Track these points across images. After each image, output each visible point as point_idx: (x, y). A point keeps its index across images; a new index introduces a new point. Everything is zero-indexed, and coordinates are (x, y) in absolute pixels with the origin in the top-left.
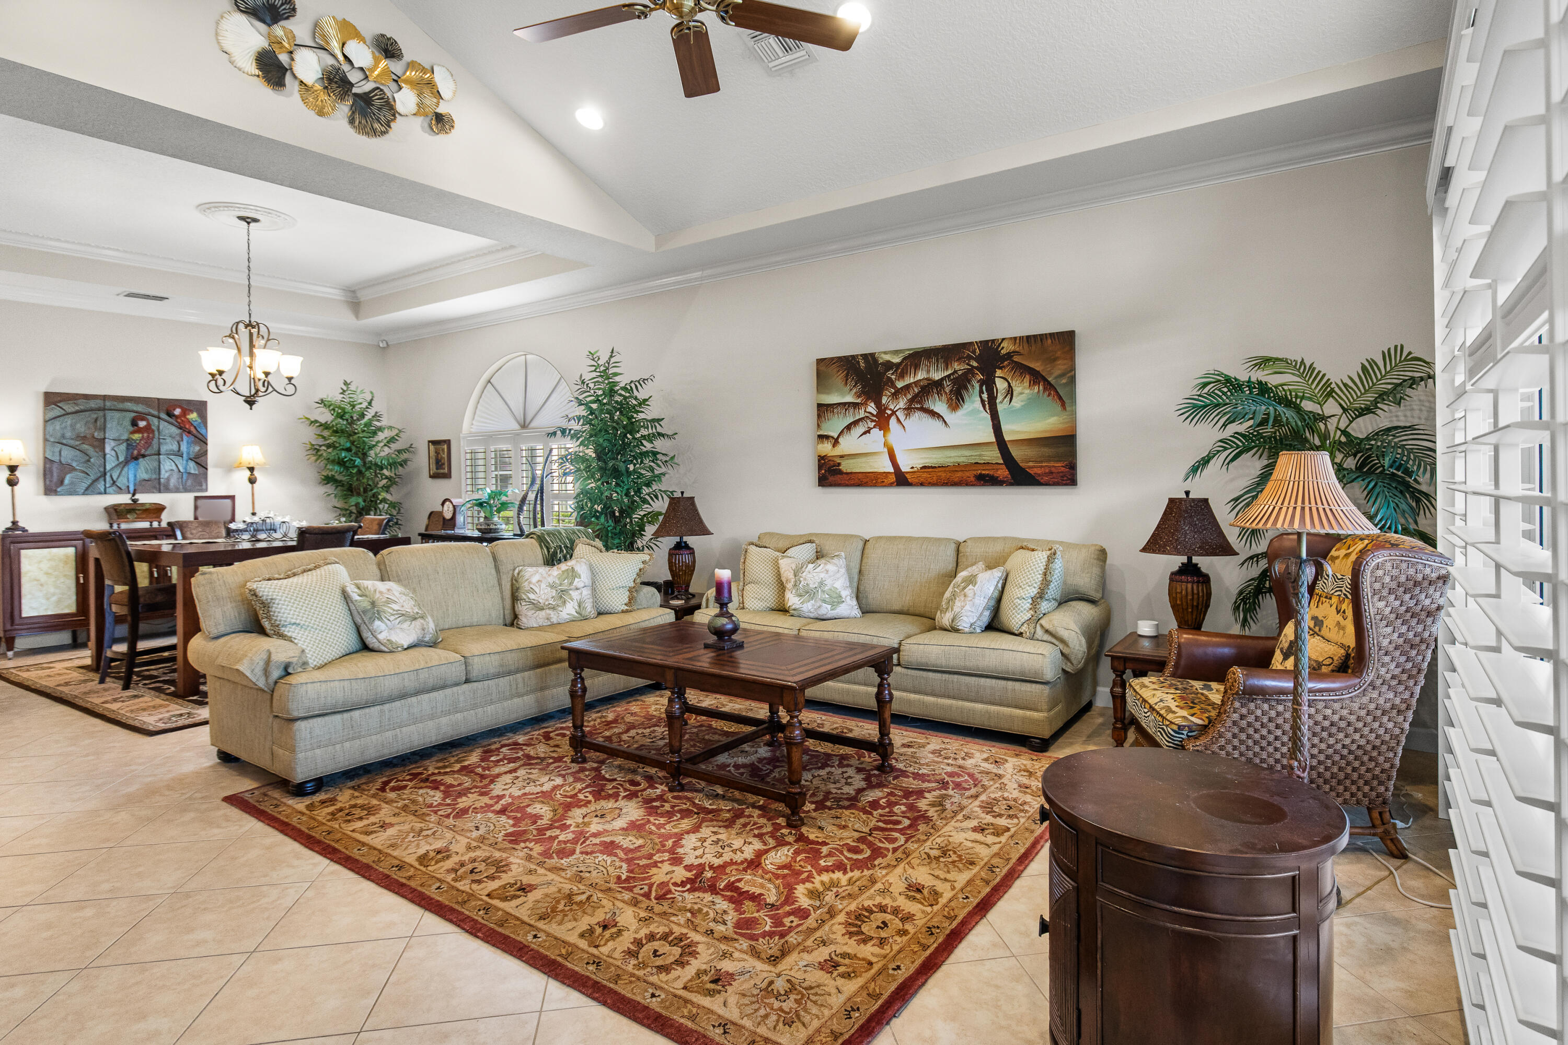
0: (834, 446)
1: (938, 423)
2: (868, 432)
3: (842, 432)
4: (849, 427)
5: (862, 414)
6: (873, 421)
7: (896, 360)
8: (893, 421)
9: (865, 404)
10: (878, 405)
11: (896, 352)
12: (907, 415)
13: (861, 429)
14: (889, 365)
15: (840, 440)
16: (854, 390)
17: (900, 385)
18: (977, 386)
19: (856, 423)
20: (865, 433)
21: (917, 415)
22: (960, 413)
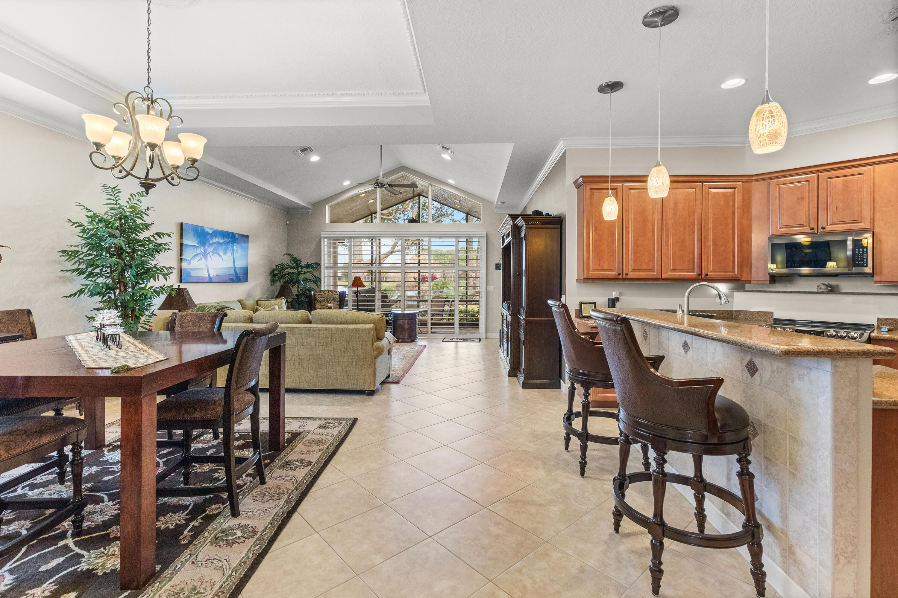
0: (189, 264)
1: (220, 259)
2: (200, 259)
3: (192, 258)
4: (194, 256)
5: (199, 252)
6: (202, 255)
7: (210, 232)
8: (208, 256)
9: (199, 247)
10: (205, 249)
11: (211, 229)
12: (213, 255)
13: (198, 258)
14: (208, 233)
15: (191, 262)
16: (197, 241)
17: (211, 242)
18: (230, 247)
19: (197, 255)
20: (200, 260)
21: (216, 255)
22: (226, 256)
